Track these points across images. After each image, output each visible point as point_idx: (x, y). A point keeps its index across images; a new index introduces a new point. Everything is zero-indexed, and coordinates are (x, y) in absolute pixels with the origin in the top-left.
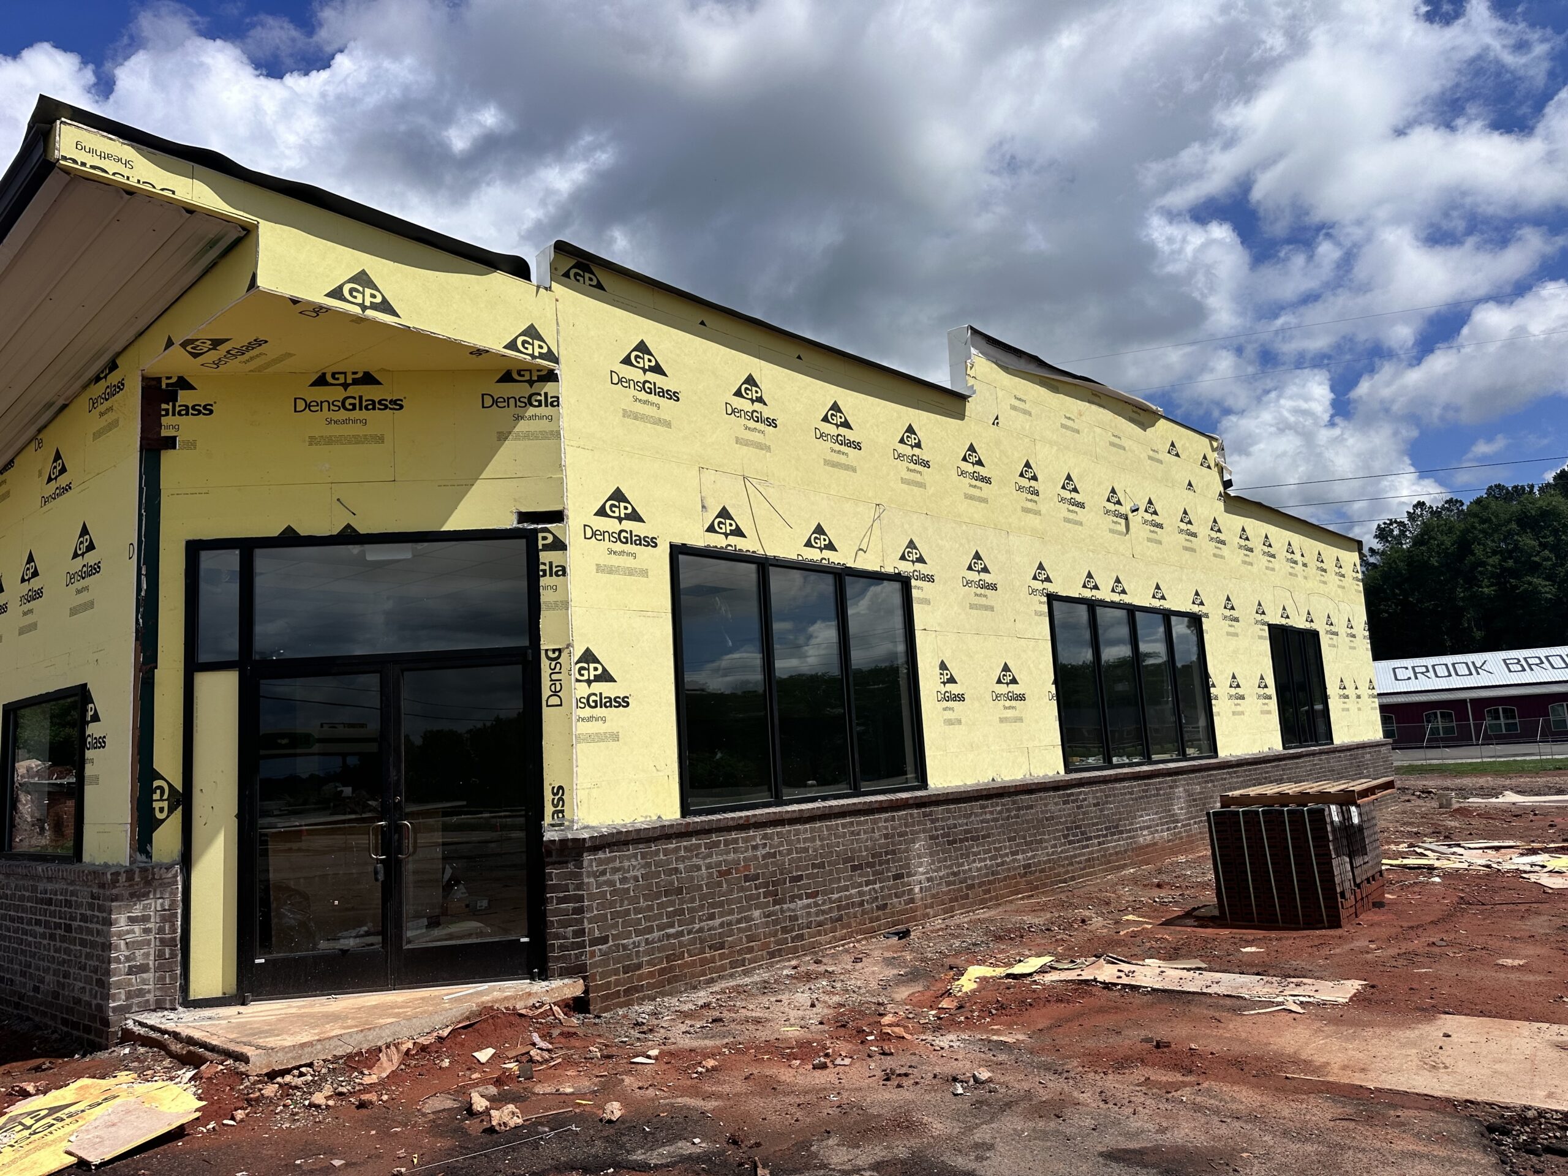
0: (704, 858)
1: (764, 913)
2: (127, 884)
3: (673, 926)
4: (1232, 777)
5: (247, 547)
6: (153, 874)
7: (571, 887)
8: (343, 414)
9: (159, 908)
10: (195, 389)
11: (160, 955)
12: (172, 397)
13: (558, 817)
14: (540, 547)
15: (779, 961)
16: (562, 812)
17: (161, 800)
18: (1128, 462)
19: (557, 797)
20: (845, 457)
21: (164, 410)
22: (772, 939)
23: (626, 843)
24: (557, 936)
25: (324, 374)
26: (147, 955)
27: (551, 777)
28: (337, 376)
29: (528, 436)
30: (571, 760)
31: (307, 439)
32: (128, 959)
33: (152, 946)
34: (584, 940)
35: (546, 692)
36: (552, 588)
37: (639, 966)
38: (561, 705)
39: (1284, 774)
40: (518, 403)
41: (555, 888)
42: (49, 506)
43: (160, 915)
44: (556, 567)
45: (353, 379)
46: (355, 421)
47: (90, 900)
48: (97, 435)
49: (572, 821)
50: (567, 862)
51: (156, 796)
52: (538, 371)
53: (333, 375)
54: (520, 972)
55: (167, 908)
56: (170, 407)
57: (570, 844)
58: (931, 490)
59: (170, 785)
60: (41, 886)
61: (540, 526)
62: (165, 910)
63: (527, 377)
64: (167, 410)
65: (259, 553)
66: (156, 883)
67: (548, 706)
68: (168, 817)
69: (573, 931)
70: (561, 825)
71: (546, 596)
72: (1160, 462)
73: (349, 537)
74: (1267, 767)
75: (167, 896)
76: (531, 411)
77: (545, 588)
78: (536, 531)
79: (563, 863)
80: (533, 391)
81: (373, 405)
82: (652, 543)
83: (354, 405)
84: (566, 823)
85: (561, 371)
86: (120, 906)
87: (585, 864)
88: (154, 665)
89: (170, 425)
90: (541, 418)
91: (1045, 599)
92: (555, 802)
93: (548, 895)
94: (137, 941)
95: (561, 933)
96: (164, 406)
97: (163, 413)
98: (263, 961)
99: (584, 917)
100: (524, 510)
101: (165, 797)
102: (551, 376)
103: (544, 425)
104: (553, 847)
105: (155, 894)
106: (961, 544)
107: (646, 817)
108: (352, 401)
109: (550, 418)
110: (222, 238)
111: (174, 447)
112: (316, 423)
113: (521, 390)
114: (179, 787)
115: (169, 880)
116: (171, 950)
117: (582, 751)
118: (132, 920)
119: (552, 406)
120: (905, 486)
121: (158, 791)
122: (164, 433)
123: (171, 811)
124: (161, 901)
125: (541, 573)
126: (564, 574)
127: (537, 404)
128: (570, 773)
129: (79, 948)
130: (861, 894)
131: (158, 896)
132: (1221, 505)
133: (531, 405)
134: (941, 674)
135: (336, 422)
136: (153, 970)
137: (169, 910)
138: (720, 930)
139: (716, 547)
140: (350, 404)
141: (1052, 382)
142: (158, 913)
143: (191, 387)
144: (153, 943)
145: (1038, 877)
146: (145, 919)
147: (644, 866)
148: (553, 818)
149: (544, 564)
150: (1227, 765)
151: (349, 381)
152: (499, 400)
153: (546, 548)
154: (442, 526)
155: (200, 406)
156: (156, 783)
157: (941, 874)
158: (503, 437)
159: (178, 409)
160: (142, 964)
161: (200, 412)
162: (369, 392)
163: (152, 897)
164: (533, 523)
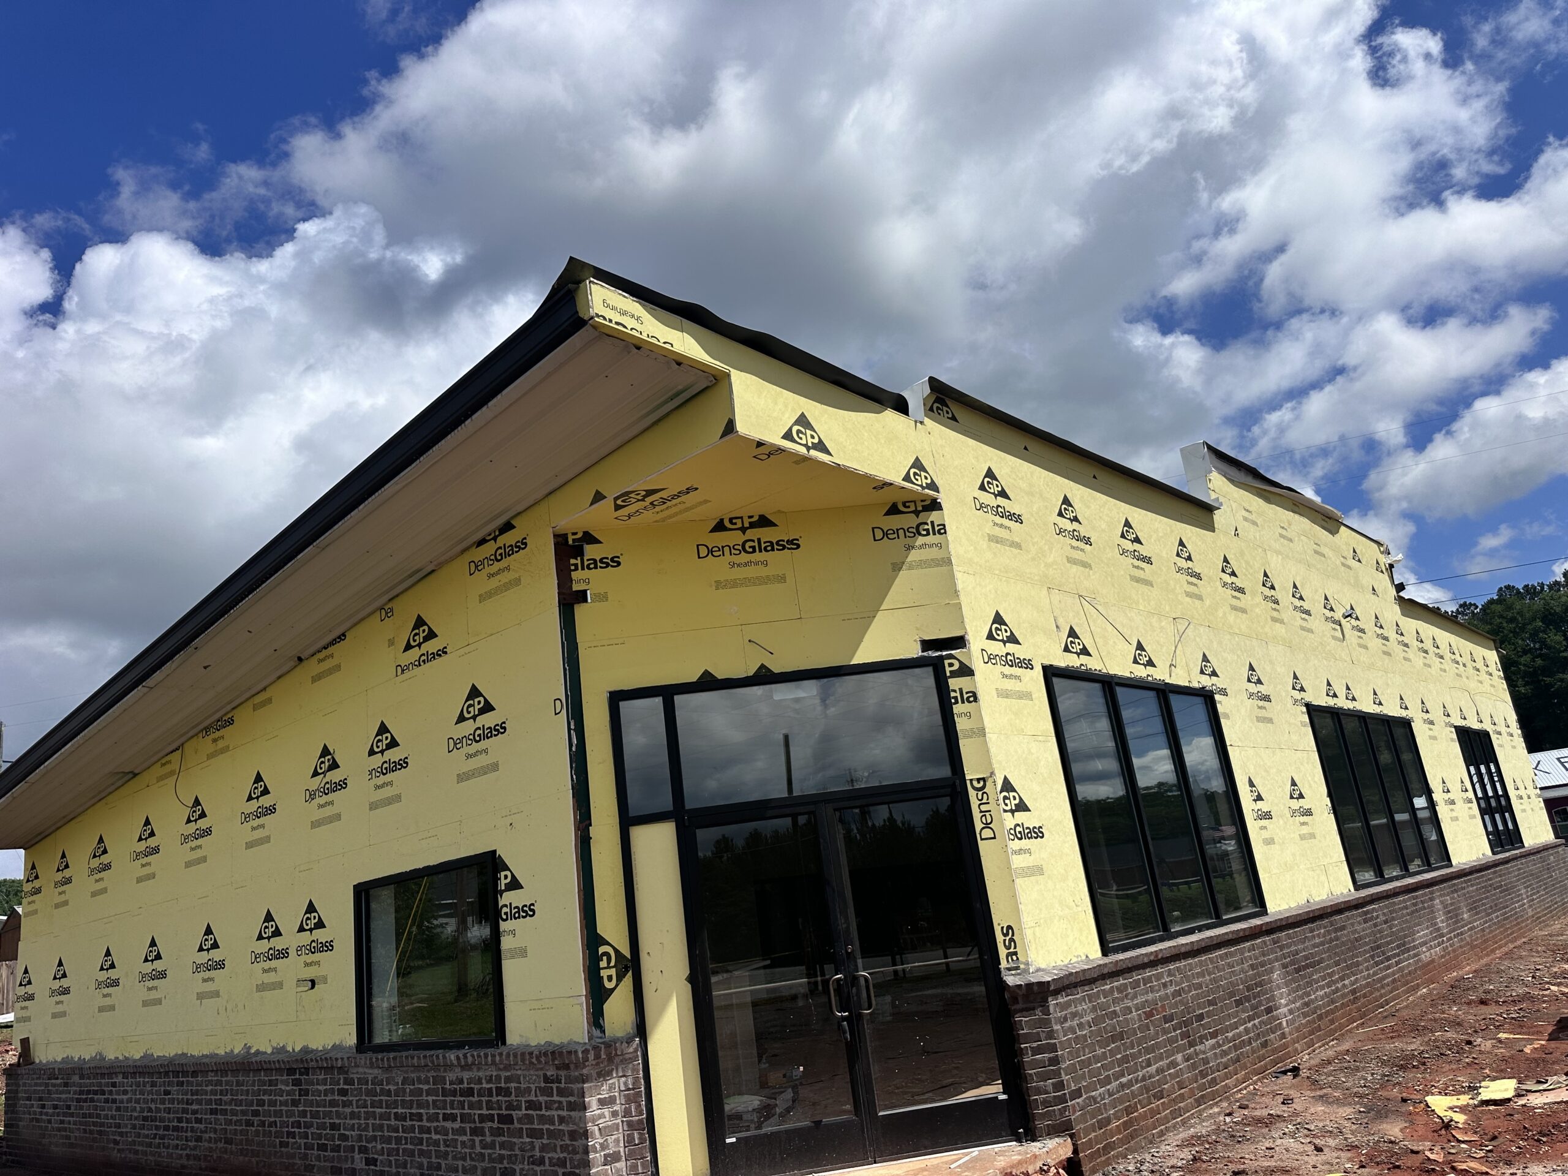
0: (1132, 999)
1: (1184, 1056)
2: (594, 1063)
3: (1123, 1076)
4: (1468, 886)
5: (668, 693)
6: (616, 1050)
7: (1043, 1036)
8: (744, 557)
9: (623, 1088)
10: (601, 543)
11: (629, 1141)
12: (578, 552)
13: (1012, 960)
14: (948, 674)
15: (1205, 1109)
16: (1015, 953)
17: (608, 967)
18: (1329, 568)
19: (1007, 938)
20: (1142, 572)
21: (573, 565)
22: (1195, 1085)
23: (1075, 985)
24: (1039, 1091)
25: (722, 520)
26: (617, 1141)
27: (1000, 919)
28: (734, 521)
29: (922, 564)
30: (1014, 896)
31: (713, 583)
32: (603, 1147)
33: (621, 1131)
34: (1065, 1094)
35: (978, 825)
36: (966, 715)
37: (1108, 1121)
38: (994, 838)
39: (1502, 881)
40: (908, 534)
41: (1029, 1038)
42: (407, 674)
43: (625, 1095)
44: (967, 693)
45: (750, 523)
46: (757, 563)
47: (543, 1085)
48: (482, 598)
49: (1027, 964)
50: (1034, 1009)
51: (603, 964)
52: (922, 501)
53: (731, 520)
54: (1004, 1134)
55: (631, 1087)
56: (579, 561)
57: (1035, 988)
58: (1208, 602)
59: (616, 951)
60: (450, 1076)
61: (944, 653)
62: (629, 1089)
63: (912, 508)
64: (576, 565)
65: (678, 699)
66: (617, 1060)
67: (982, 839)
68: (617, 985)
69: (1053, 1084)
70: (1017, 968)
71: (961, 724)
72: (1349, 567)
73: (764, 677)
74: (1489, 874)
75: (629, 1073)
76: (920, 540)
77: (960, 715)
78: (941, 658)
79: (1029, 1010)
80: (920, 520)
81: (771, 546)
82: (1028, 665)
83: (753, 548)
84: (1022, 966)
85: (942, 498)
86: (591, 1087)
87: (1051, 1009)
88: (587, 822)
89: (580, 578)
90: (931, 546)
91: (1304, 709)
92: (1007, 944)
93: (1022, 1046)
94: (608, 1126)
95: (1040, 1089)
96: (573, 561)
97: (573, 568)
98: (734, 1140)
99: (1060, 1068)
100: (927, 638)
101: (612, 964)
102: (934, 505)
103: (934, 553)
104: (1020, 993)
105: (617, 1073)
106: (1238, 656)
107: (1077, 957)
108: (751, 544)
109: (939, 546)
110: (692, 386)
111: (586, 600)
112: (719, 567)
113: (908, 521)
114: (626, 952)
115: (630, 1056)
116: (639, 1133)
117: (1022, 884)
118: (602, 1102)
119: (940, 534)
120: (1188, 599)
121: (605, 958)
122: (576, 587)
123: (620, 978)
124: (623, 1079)
125: (953, 701)
126: (976, 700)
127: (925, 533)
128: (1015, 909)
129: (528, 1140)
130: (1247, 1031)
131: (621, 1074)
132: (1397, 608)
133: (920, 534)
134: (1252, 791)
135: (738, 565)
136: (624, 1158)
137: (633, 1089)
138: (1157, 1078)
139: (1073, 667)
140: (750, 547)
141: (1264, 493)
142: (622, 1093)
143: (596, 541)
144: (621, 1127)
145: (1364, 1003)
146: (611, 1101)
147: (1094, 1009)
148: (1008, 961)
149: (955, 691)
150: (1463, 874)
151: (746, 525)
152: (889, 532)
153: (954, 674)
154: (851, 661)
155: (607, 558)
156: (602, 949)
157: (1298, 1004)
158: (897, 567)
159: (586, 563)
160: (614, 1152)
161: (608, 565)
162: (766, 534)
163: (615, 1075)
164: (937, 650)
